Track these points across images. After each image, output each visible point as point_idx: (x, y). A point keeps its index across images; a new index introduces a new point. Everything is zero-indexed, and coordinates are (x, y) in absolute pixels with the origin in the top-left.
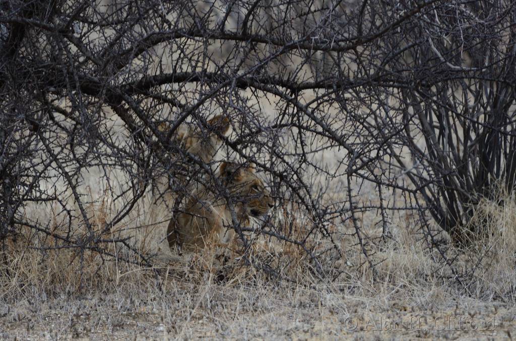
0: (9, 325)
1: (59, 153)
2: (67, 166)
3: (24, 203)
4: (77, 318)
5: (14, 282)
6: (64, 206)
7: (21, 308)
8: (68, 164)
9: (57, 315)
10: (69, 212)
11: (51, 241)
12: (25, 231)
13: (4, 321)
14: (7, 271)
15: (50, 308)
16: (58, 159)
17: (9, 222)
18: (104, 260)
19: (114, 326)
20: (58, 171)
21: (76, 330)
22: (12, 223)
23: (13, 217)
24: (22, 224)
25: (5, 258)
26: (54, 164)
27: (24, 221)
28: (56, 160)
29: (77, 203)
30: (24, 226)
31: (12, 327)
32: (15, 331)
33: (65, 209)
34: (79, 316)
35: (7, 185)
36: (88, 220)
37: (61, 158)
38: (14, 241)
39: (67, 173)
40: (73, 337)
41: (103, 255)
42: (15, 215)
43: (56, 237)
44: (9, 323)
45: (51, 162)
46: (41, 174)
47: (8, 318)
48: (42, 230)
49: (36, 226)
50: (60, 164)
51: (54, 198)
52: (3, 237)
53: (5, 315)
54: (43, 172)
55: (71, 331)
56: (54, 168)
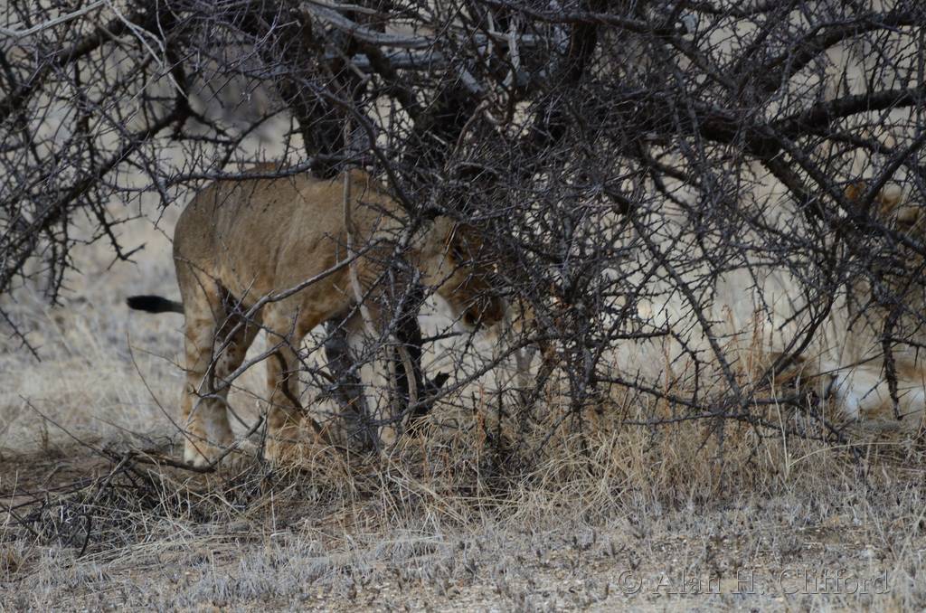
0: (597, 564)
1: (669, 251)
2: (685, 272)
3: (613, 343)
4: (717, 544)
5: (603, 486)
6: (684, 345)
7: (616, 532)
8: (687, 268)
9: (682, 540)
10: (693, 355)
11: (664, 409)
12: (616, 392)
13: (588, 558)
14: (590, 468)
15: (669, 529)
16: (668, 261)
17: (587, 379)
18: (761, 437)
19: (785, 554)
20: (670, 283)
21: (715, 566)
22: (593, 381)
23: (595, 370)
24: (612, 382)
25: (584, 444)
26: (662, 271)
27: (614, 376)
28: (664, 263)
29: (706, 338)
30: (614, 385)
31: (602, 567)
32: (608, 574)
33: (687, 350)
34: (722, 540)
35: (580, 313)
36: (728, 366)
37: (673, 260)
38: (600, 412)
39: (685, 286)
41: (760, 428)
42: (597, 366)
43: (673, 400)
44: (597, 560)
45: (656, 267)
46: (639, 289)
47: (595, 552)
48: (647, 390)
49: (636, 383)
50: (671, 270)
51: (665, 332)
52: (577, 407)
53: (588, 547)
54: (642, 286)
55: (707, 568)
56: (661, 278)
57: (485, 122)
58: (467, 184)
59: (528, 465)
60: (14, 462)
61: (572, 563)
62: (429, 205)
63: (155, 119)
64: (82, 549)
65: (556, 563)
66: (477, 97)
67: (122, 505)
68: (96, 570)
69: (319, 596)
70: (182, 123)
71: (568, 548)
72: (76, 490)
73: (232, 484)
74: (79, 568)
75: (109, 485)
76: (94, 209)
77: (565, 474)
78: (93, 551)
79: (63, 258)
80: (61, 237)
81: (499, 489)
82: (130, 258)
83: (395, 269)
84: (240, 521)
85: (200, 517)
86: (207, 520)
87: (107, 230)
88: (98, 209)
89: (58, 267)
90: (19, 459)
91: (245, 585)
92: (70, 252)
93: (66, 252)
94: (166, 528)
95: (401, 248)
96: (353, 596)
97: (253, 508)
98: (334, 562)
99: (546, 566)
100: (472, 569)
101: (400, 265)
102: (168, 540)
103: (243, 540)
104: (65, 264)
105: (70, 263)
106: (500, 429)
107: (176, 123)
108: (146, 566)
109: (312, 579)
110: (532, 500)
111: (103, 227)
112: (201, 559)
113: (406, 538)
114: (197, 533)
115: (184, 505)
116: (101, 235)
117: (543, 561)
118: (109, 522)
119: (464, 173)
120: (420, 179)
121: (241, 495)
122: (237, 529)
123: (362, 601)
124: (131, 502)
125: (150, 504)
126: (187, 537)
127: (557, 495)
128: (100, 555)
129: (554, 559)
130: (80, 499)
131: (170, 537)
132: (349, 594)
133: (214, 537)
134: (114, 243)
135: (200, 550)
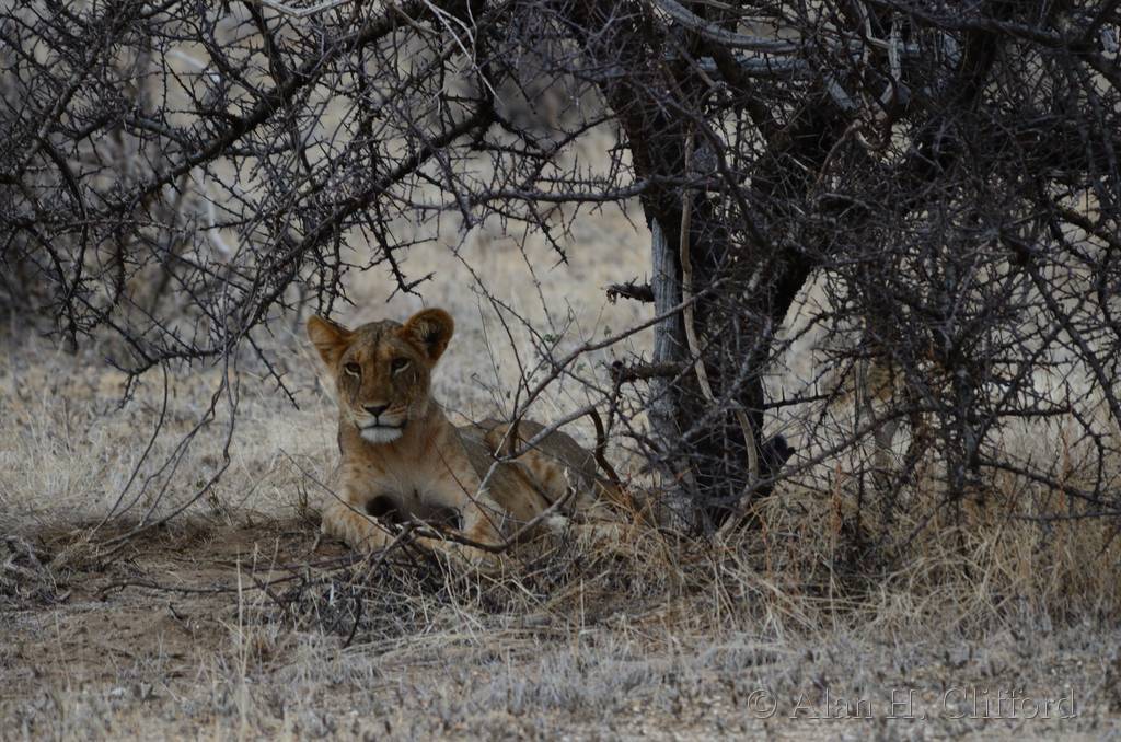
0: (973, 686)
1: (1074, 312)
2: (1092, 338)
3: (1001, 420)
5: (982, 592)
6: (1087, 427)
7: (996, 649)
8: (1095, 334)
9: (1075, 662)
10: (1097, 439)
11: (1059, 502)
12: (1002, 480)
13: (962, 678)
14: (966, 569)
15: (1061, 647)
16: (1072, 324)
17: (968, 462)
20: (1073, 351)
22: (975, 463)
23: (978, 451)
24: (997, 466)
25: (962, 540)
26: (1063, 336)
27: (1001, 460)
28: (1068, 326)
29: (1114, 418)
30: (1000, 471)
33: (1090, 433)
35: (963, 382)
37: (1078, 323)
38: (981, 503)
39: (1091, 355)
40: (1111, 710)
42: (981, 447)
43: (1071, 492)
44: (973, 681)
45: (1057, 330)
46: (1035, 356)
48: (1040, 479)
49: (1026, 470)
50: (1076, 335)
51: (1065, 409)
52: (955, 495)
53: (963, 664)
54: (1040, 352)
55: (1106, 697)
56: (1063, 345)
57: (856, 145)
58: (833, 220)
59: (892, 562)
60: (265, 529)
61: (944, 684)
62: (785, 243)
63: (452, 123)
64: (348, 636)
65: (923, 683)
66: (848, 116)
67: (398, 587)
68: (366, 664)
69: (636, 709)
70: (485, 130)
71: (938, 664)
72: (344, 567)
73: (531, 568)
74: (345, 660)
75: (383, 562)
76: (373, 229)
77: (936, 576)
78: (360, 641)
79: (333, 286)
80: (331, 261)
81: (855, 589)
82: (414, 289)
83: (742, 318)
84: (538, 614)
85: (492, 606)
86: (500, 610)
87: (388, 255)
88: (378, 228)
89: (325, 296)
90: (271, 526)
91: (546, 690)
92: (343, 279)
93: (336, 279)
94: (451, 618)
95: (750, 292)
96: (677, 711)
97: (556, 598)
98: (653, 668)
99: (912, 685)
100: (821, 685)
101: (747, 313)
102: (453, 632)
103: (542, 637)
104: (335, 293)
105: (341, 291)
106: (859, 518)
107: (477, 130)
108: (426, 661)
109: (628, 687)
110: (895, 604)
111: (382, 251)
112: (492, 658)
113: (741, 643)
114: (487, 625)
115: (474, 591)
116: (380, 260)
117: (907, 679)
118: (382, 607)
119: (831, 206)
120: (777, 211)
121: (541, 582)
122: (535, 623)
123: (687, 717)
124: (409, 585)
125: (432, 588)
126: (476, 629)
127: (925, 601)
128: (369, 646)
129: (919, 678)
130: (348, 577)
131: (455, 628)
132: (673, 707)
133: (507, 630)
134: (395, 270)
135: (491, 646)
